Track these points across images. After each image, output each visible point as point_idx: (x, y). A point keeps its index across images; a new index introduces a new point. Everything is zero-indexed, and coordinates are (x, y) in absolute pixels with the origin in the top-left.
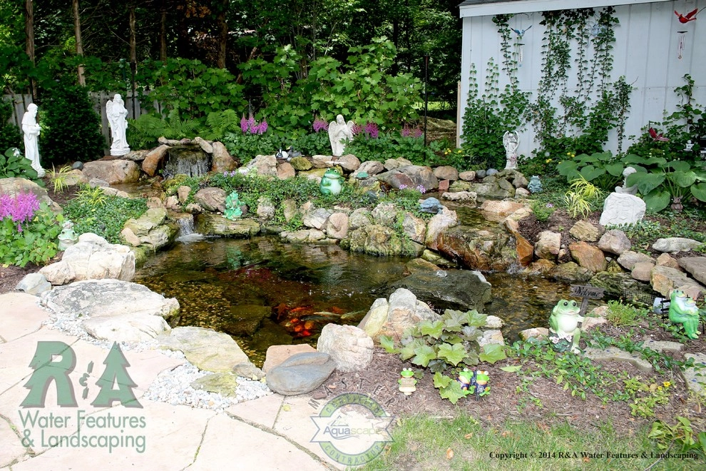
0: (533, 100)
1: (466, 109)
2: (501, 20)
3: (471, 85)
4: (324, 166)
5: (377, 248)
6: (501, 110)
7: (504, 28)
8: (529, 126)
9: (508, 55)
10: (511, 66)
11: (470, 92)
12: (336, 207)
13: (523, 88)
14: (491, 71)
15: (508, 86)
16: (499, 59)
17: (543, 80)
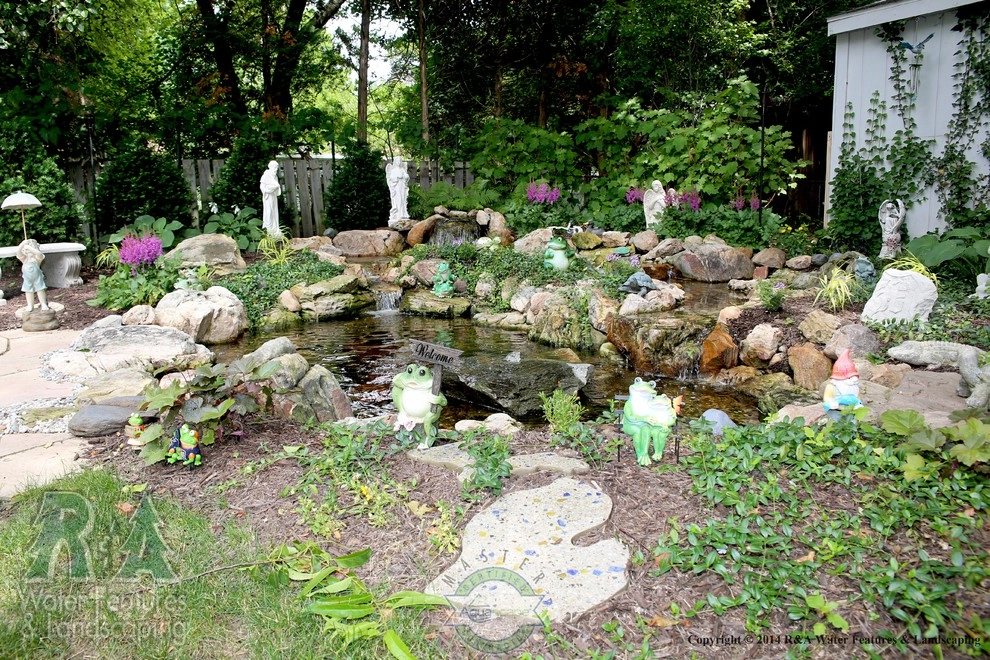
0: (938, 152)
1: (837, 170)
2: (891, 32)
3: (845, 135)
4: (613, 245)
5: (550, 336)
6: (888, 169)
7: (896, 44)
8: (931, 193)
9: (901, 85)
10: (905, 100)
11: (844, 144)
12: (548, 286)
13: (921, 134)
14: (875, 111)
15: (899, 132)
16: (888, 93)
17: (955, 119)
